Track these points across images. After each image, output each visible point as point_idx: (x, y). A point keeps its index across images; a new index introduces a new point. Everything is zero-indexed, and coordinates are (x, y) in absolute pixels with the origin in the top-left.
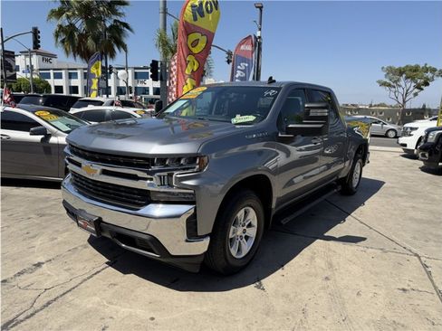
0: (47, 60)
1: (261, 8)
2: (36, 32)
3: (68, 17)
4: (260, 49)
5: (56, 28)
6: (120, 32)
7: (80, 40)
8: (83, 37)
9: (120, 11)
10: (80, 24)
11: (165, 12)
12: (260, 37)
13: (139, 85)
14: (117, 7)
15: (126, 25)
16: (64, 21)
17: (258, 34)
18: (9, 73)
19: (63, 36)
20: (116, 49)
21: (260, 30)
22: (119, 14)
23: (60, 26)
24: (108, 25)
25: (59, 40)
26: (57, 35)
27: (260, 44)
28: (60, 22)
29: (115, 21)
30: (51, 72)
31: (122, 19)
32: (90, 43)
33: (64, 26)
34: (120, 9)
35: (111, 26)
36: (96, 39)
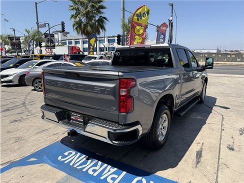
1: (172, 5)
2: (63, 24)
4: (172, 26)
5: (73, 23)
6: (103, 22)
7: (85, 28)
9: (102, 11)
10: (84, 20)
11: (124, 10)
13: (110, 46)
14: (101, 10)
15: (105, 18)
17: (171, 19)
18: (52, 45)
19: (76, 26)
21: (172, 16)
22: (102, 13)
23: (75, 22)
24: (97, 19)
25: (75, 27)
26: (74, 26)
27: (172, 23)
28: (75, 20)
29: (100, 17)
30: (67, 41)
31: (103, 16)
32: (89, 28)
33: (77, 21)
35: (99, 19)
36: (91, 27)
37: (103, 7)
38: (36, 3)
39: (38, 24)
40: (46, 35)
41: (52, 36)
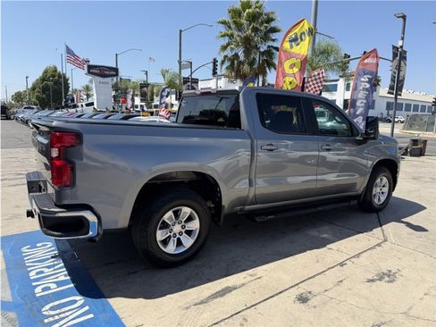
0: (232, 82)
1: (404, 17)
2: (215, 61)
3: (232, 49)
4: (403, 58)
7: (239, 66)
8: (241, 63)
10: (241, 53)
12: (401, 47)
14: (271, 35)
15: (277, 49)
16: (229, 53)
17: (400, 43)
19: (227, 64)
20: (268, 70)
21: (403, 39)
22: (273, 40)
23: (226, 57)
24: (262, 50)
28: (226, 53)
29: (269, 47)
31: (275, 45)
32: (246, 68)
33: (229, 56)
34: (274, 36)
35: (265, 51)
36: (251, 64)
37: (274, 30)
38: (181, 31)
39: (180, 63)
40: (186, 80)
41: (196, 81)
